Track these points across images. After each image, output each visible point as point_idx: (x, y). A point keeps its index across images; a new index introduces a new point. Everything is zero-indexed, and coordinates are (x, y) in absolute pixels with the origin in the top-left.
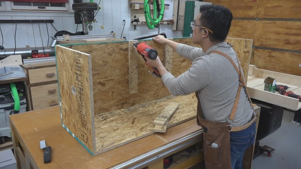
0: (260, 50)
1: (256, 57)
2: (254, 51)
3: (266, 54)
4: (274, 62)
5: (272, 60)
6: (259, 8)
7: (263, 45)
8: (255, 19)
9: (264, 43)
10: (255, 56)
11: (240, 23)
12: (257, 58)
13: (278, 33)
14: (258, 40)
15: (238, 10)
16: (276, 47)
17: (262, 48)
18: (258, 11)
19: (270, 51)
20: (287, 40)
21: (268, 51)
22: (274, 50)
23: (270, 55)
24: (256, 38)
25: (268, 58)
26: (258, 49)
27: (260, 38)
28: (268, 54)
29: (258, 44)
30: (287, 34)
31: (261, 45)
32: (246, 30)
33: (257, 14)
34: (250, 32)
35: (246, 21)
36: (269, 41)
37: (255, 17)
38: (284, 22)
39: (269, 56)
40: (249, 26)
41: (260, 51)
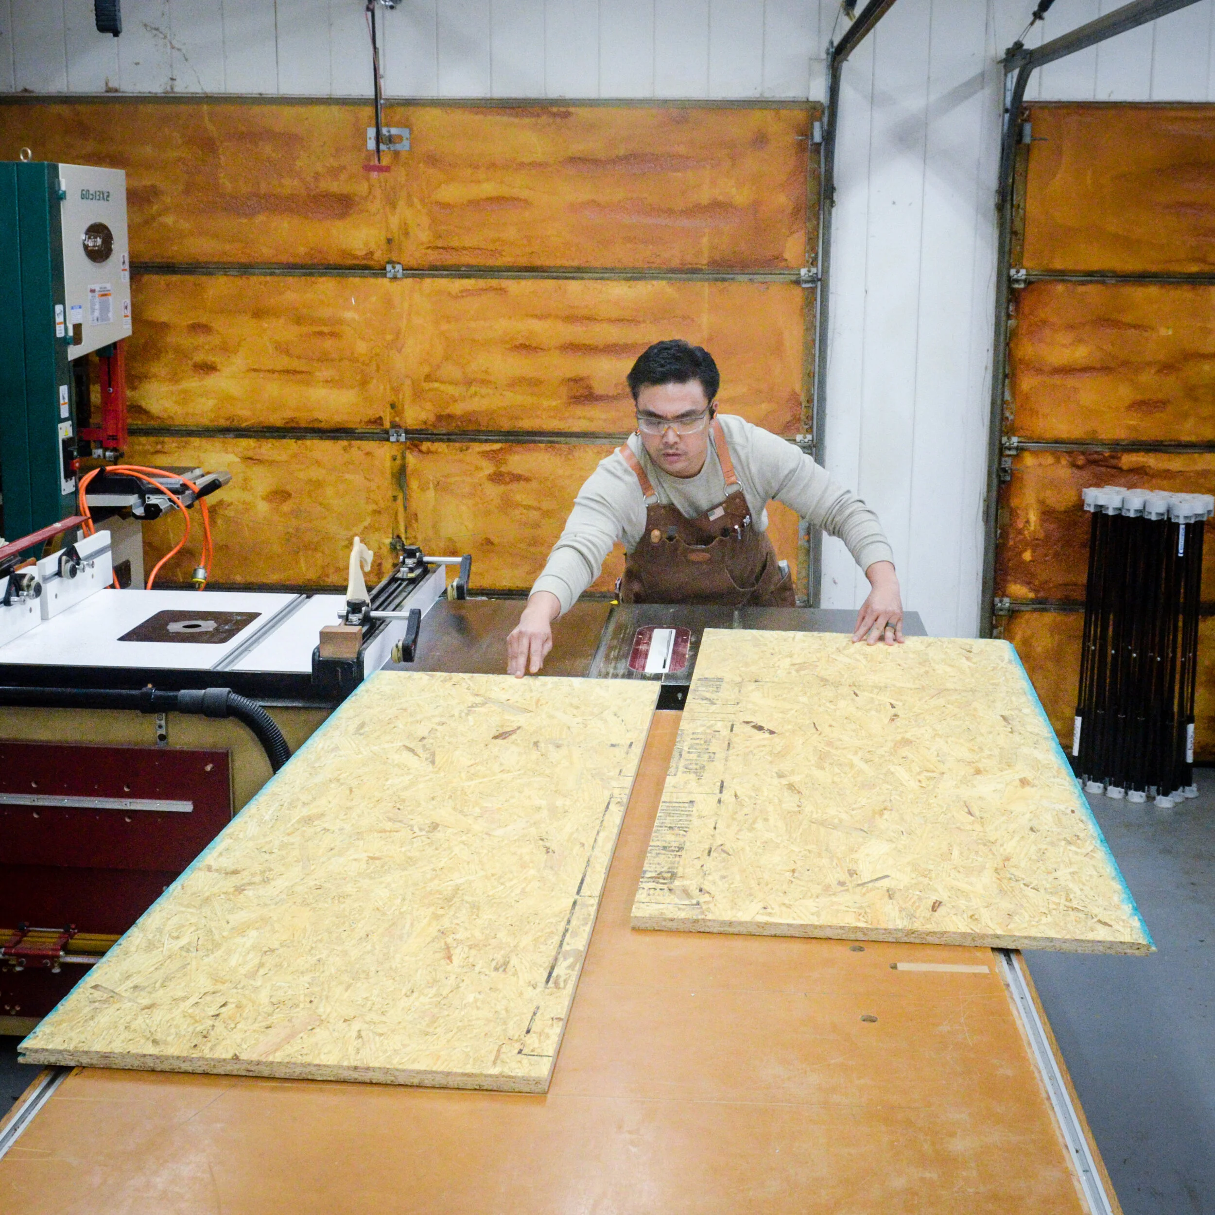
0: (441, 447)
1: (423, 488)
2: (404, 457)
3: (478, 468)
4: (529, 507)
5: (518, 498)
6: (394, 206)
7: (449, 416)
8: (379, 271)
9: (458, 409)
10: (414, 484)
11: (290, 296)
12: (431, 494)
13: (526, 348)
14: (418, 395)
15: (261, 218)
16: (527, 424)
17: (448, 437)
18: (394, 221)
19: (497, 446)
20: (576, 380)
21: (488, 447)
22: (519, 442)
23: (503, 469)
24: (408, 382)
25: (493, 491)
26: (425, 446)
27: (428, 378)
28: (488, 468)
29: (423, 416)
30: (573, 348)
31: (439, 418)
32: (333, 335)
33: (389, 241)
34: (362, 348)
35: (326, 286)
36: (484, 391)
37: (378, 255)
38: (550, 283)
39: (497, 478)
40: (349, 315)
41: (436, 452)
